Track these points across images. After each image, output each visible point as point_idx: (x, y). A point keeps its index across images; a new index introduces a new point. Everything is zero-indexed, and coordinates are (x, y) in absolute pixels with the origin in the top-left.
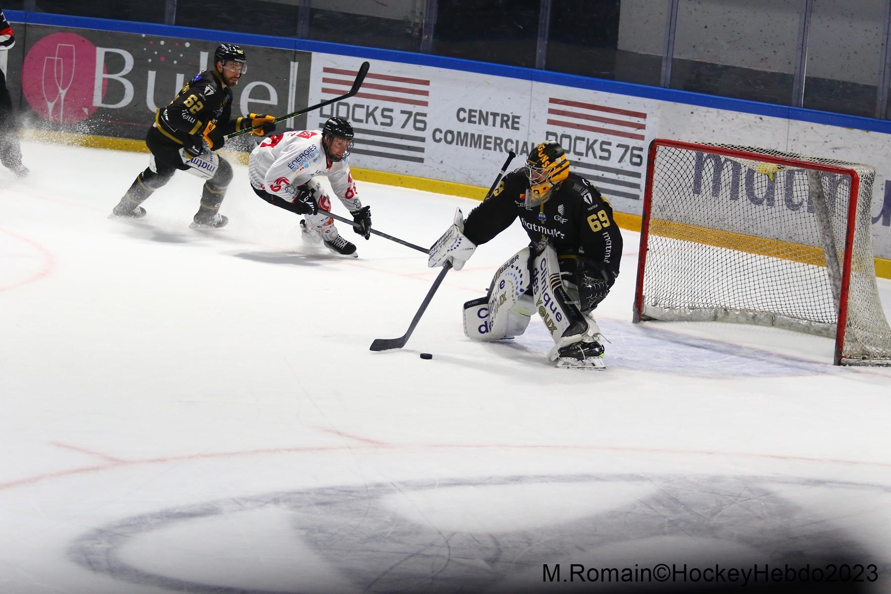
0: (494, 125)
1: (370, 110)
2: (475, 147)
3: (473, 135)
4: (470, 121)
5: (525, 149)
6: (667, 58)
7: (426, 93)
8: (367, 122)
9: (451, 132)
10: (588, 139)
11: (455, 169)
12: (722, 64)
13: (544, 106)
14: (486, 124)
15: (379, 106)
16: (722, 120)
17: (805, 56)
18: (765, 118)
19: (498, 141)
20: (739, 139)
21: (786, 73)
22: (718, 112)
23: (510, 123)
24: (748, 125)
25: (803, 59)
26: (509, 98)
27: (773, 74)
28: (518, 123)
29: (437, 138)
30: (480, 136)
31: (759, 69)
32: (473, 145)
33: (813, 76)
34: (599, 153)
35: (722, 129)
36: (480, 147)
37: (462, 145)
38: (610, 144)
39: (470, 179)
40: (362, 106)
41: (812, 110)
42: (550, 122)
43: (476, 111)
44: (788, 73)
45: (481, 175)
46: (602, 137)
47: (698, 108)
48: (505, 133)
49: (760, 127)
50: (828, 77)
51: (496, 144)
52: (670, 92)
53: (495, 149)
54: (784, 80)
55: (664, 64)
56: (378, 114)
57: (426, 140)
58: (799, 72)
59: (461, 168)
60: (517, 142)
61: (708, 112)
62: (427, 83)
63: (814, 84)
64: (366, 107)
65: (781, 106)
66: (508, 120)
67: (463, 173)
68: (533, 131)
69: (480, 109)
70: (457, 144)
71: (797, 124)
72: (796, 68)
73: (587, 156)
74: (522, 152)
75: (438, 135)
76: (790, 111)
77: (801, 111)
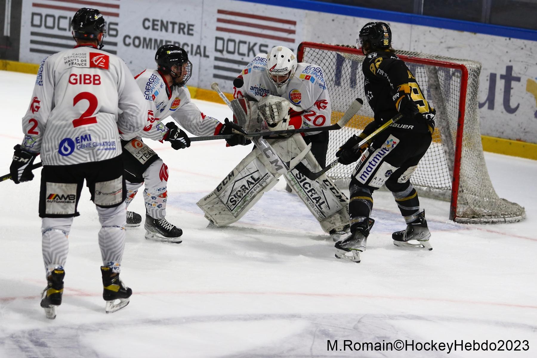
0: (173, 32)
4: (153, 29)
5: (198, 51)
7: (117, 6)
9: (138, 38)
10: (249, 43)
11: (142, 67)
13: (213, 16)
14: (167, 31)
16: (358, 26)
18: (392, 23)
23: (186, 30)
26: (185, 10)
28: (192, 30)
37: (147, 48)
38: (266, 46)
40: (65, 18)
42: (219, 29)
43: (158, 21)
46: (260, 41)
47: (338, 16)
48: (182, 38)
52: (315, 3)
57: (119, 45)
60: (192, 45)
61: (346, 19)
64: (68, 18)
65: (405, 14)
66: (184, 27)
68: (205, 37)
69: (161, 19)
70: (143, 47)
71: (418, 28)
73: (248, 56)
74: (196, 53)
75: (128, 41)
76: (412, 18)
77: (421, 17)
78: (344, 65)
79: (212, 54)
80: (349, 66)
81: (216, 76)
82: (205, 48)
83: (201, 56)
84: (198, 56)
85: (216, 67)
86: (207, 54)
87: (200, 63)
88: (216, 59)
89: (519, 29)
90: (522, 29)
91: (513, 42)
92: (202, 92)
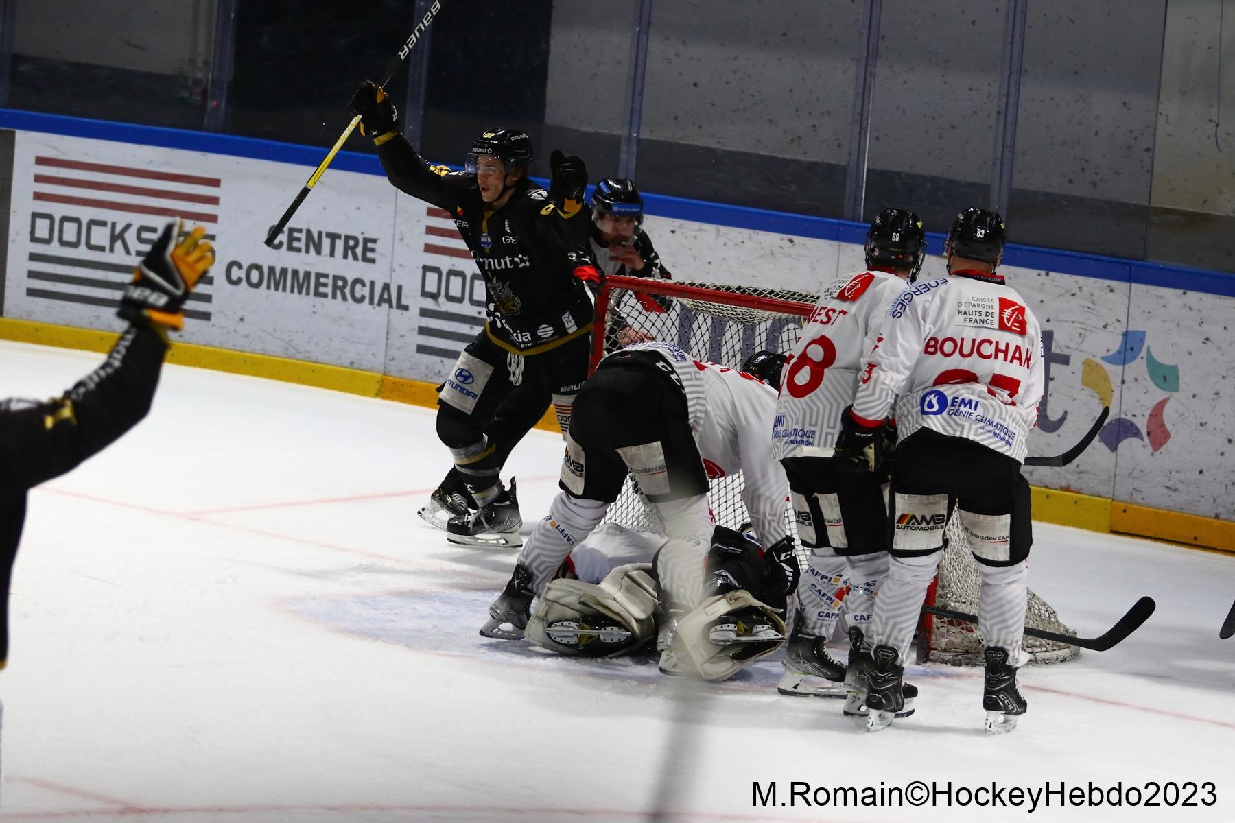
0: (332, 254)
1: (118, 229)
2: (300, 292)
3: (295, 273)
4: (290, 248)
5: (386, 296)
6: (629, 139)
7: (214, 201)
8: (112, 250)
9: (258, 268)
11: (264, 331)
12: (724, 148)
13: (418, 221)
14: (319, 252)
15: (132, 223)
16: (725, 245)
17: (866, 132)
18: (798, 239)
19: (340, 283)
20: (754, 277)
21: (833, 162)
22: (718, 231)
23: (359, 251)
24: (770, 252)
25: (863, 139)
26: (358, 208)
27: (813, 165)
28: (373, 250)
29: (234, 277)
30: (307, 275)
31: (788, 157)
32: (296, 290)
33: (879, 167)
35: (724, 259)
36: (308, 293)
37: (277, 289)
39: (290, 349)
40: (104, 224)
42: (429, 249)
43: (300, 231)
44: (838, 163)
45: (309, 342)
47: (683, 224)
48: (351, 269)
49: (789, 255)
50: (905, 169)
51: (335, 287)
53: (334, 297)
54: (831, 174)
55: (624, 148)
56: (131, 236)
57: (215, 281)
58: (856, 161)
59: (275, 330)
60: (372, 284)
61: (700, 230)
62: (215, 183)
63: (882, 180)
64: (109, 225)
65: (825, 219)
66: (356, 245)
67: (280, 339)
68: (401, 265)
69: (307, 228)
70: (268, 287)
71: (853, 250)
72: (850, 154)
74: (381, 300)
75: (236, 273)
76: (841, 229)
77: (860, 227)
78: (695, 326)
79: (415, 302)
80: (704, 328)
81: (422, 349)
82: (400, 288)
83: (391, 306)
84: (386, 306)
85: (423, 331)
86: (404, 302)
87: (389, 320)
88: (424, 313)
89: (1067, 253)
90: (1073, 253)
91: (1053, 281)
92: (393, 383)
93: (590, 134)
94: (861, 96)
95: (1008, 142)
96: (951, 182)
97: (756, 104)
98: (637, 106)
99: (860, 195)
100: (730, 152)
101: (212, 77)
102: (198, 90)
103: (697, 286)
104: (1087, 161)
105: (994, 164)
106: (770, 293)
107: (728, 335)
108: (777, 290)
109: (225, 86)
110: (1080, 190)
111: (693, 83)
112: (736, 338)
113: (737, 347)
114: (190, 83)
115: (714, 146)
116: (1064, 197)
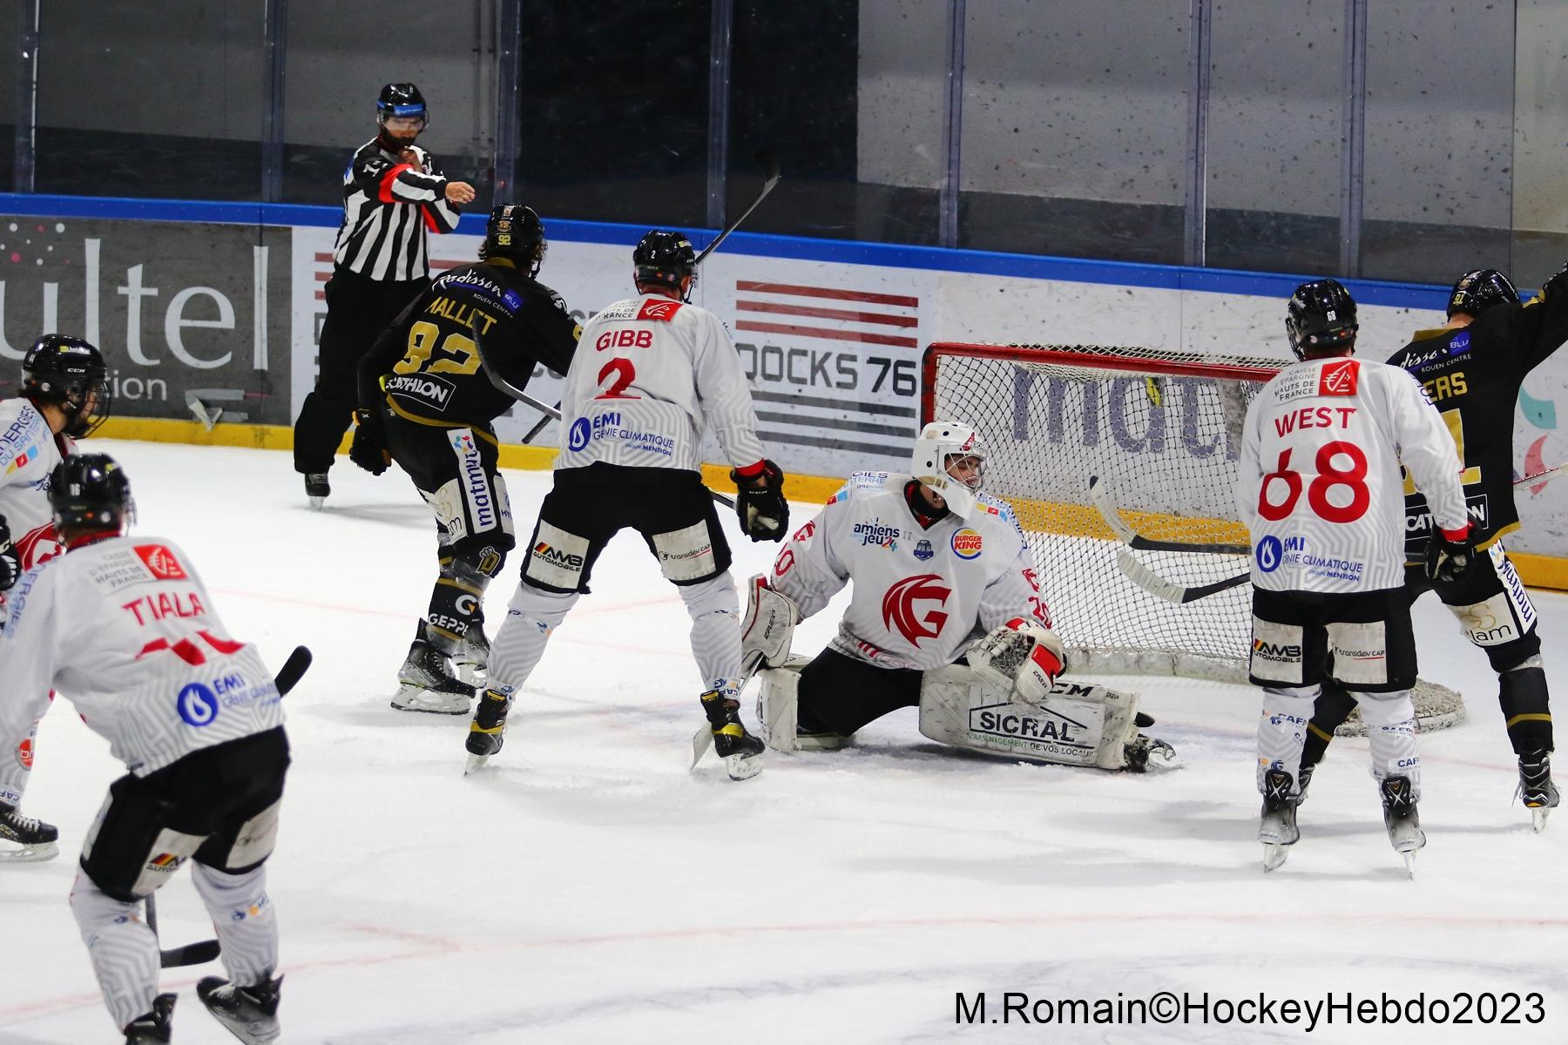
6: (948, 195)
10: (814, 353)
12: (1051, 196)
13: (728, 296)
16: (1059, 300)
17: (1203, 170)
18: (1136, 290)
20: (1092, 333)
21: (1169, 204)
22: (1050, 286)
24: (1107, 306)
25: (1199, 178)
27: (1149, 210)
31: (1120, 201)
33: (1219, 206)
34: (835, 376)
35: (1058, 316)
38: (853, 358)
41: (1223, 271)
42: (742, 325)
44: (1173, 204)
46: (838, 347)
47: (1012, 282)
49: (1128, 308)
50: (1247, 207)
52: (959, 254)
54: (1170, 217)
55: (943, 203)
58: (1193, 201)
61: (1031, 287)
63: (1225, 223)
65: (1165, 267)
71: (1196, 298)
72: (1187, 195)
73: (813, 383)
76: (1182, 276)
77: (1203, 272)
78: (1032, 390)
80: (1042, 391)
89: (1427, 287)
90: (1433, 287)
91: (1413, 318)
92: (712, 472)
93: (907, 189)
94: (1195, 130)
95: (1356, 171)
96: (1297, 217)
97: (1082, 146)
98: (954, 157)
99: (1200, 237)
100: (1059, 200)
101: (498, 156)
102: (484, 171)
103: (1031, 348)
104: (1441, 186)
105: (1342, 196)
106: (1112, 350)
107: (1068, 398)
108: (1119, 346)
109: (512, 163)
110: (1437, 217)
111: (1013, 129)
112: (1076, 402)
113: (1078, 411)
114: (475, 163)
115: (1042, 195)
116: (1419, 226)
